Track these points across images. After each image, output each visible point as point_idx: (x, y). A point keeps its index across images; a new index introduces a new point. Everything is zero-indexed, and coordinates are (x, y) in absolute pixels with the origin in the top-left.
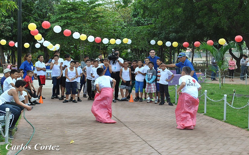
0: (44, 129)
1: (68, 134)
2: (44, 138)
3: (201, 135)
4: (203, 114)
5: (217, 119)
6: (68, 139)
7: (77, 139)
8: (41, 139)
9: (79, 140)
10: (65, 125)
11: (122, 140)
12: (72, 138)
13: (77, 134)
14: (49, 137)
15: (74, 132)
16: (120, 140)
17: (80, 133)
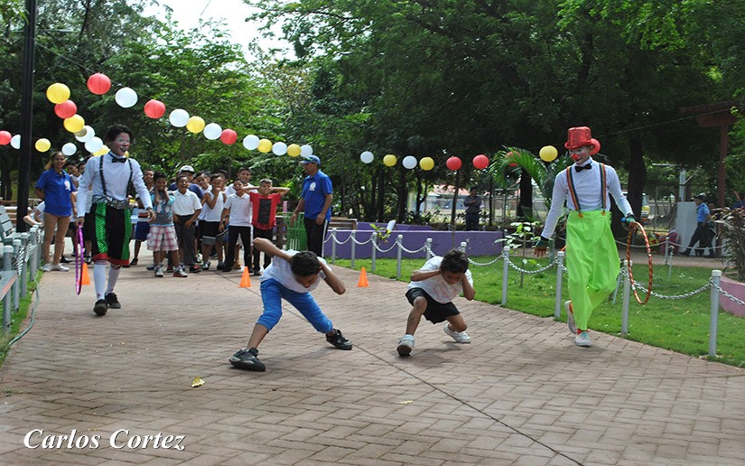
0: (100, 345)
1: (179, 360)
2: (105, 371)
3: (585, 370)
4: (552, 318)
5: (599, 331)
6: (183, 374)
7: (211, 375)
8: (95, 372)
9: (219, 378)
10: (167, 337)
11: (355, 379)
12: (193, 370)
13: (206, 361)
14: (121, 367)
15: (195, 356)
16: (350, 379)
17: (216, 358)
